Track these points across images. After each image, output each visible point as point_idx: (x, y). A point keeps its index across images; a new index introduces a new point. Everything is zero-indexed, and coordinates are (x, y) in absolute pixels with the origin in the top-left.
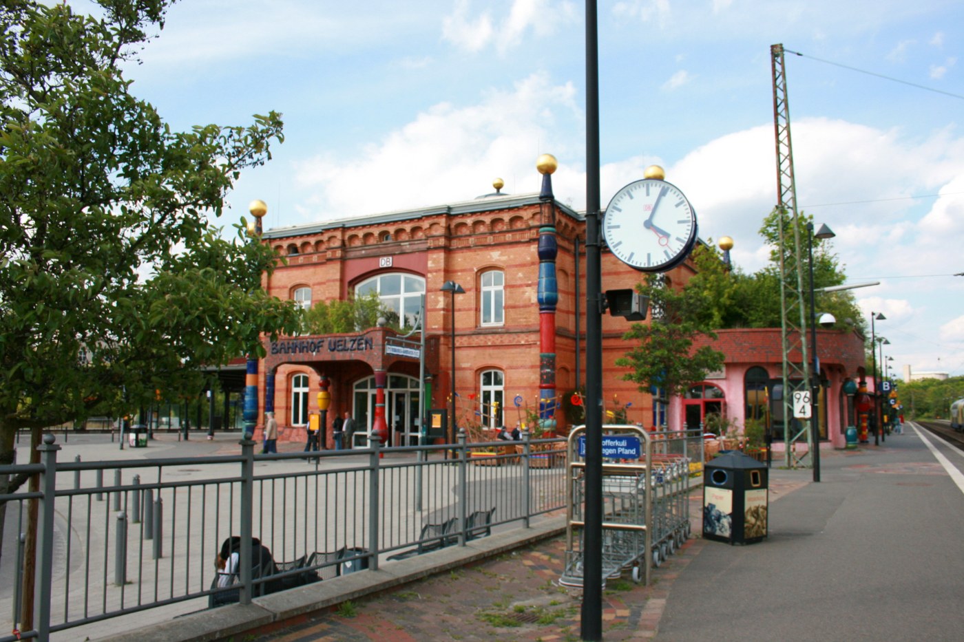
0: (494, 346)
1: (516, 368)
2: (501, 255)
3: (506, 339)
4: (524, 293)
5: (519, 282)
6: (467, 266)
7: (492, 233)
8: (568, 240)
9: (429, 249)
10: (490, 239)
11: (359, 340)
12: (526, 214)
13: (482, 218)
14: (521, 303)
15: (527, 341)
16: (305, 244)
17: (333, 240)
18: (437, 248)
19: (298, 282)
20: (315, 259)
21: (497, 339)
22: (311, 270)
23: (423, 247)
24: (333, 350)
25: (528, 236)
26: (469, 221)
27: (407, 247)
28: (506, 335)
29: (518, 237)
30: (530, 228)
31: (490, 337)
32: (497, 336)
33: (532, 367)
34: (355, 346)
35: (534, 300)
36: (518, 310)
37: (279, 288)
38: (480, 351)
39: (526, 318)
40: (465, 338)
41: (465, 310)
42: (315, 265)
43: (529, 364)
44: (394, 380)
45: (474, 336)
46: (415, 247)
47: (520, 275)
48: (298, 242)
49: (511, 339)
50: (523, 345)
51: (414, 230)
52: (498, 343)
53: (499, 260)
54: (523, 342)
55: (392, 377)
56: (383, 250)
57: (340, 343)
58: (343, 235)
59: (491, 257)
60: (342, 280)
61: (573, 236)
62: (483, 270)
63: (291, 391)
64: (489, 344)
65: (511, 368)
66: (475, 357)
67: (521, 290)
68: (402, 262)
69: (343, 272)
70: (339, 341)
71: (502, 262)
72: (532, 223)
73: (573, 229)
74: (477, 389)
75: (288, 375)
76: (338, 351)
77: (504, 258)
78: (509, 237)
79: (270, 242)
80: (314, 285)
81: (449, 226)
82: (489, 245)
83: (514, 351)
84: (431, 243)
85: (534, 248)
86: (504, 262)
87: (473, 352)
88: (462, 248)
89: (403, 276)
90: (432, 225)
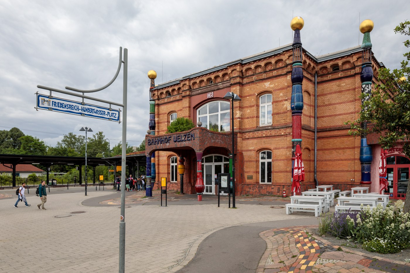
0: (267, 137)
1: (279, 149)
2: (271, 84)
3: (273, 133)
4: (283, 105)
5: (280, 99)
6: (252, 93)
7: (265, 72)
8: (311, 74)
9: (231, 85)
10: (264, 76)
11: (188, 135)
12: (284, 57)
13: (259, 64)
14: (282, 111)
15: (285, 133)
16: (173, 90)
17: (185, 86)
18: (235, 84)
19: (171, 110)
20: (178, 97)
21: (268, 133)
22: (176, 104)
23: (228, 84)
25: (285, 71)
26: (253, 66)
27: (221, 86)
28: (273, 130)
29: (280, 72)
30: (287, 66)
31: (264, 132)
32: (268, 131)
33: (287, 148)
34: (186, 139)
35: (289, 108)
36: (280, 115)
37: (163, 114)
38: (259, 140)
39: (284, 119)
40: (251, 133)
41: (251, 118)
42: (178, 100)
43: (286, 146)
44: (216, 158)
45: (255, 132)
46: (225, 85)
47: (281, 94)
48: (170, 90)
49: (276, 132)
50: (282, 135)
51: (224, 75)
52: (269, 135)
53: (269, 87)
54: (283, 134)
55: (215, 156)
56: (209, 89)
58: (189, 83)
59: (265, 86)
60: (189, 107)
61: (314, 72)
62: (260, 94)
63: (170, 165)
64: (264, 136)
65: (276, 149)
66: (256, 144)
67: (282, 103)
68: (218, 94)
69: (190, 103)
71: (271, 88)
72: (288, 62)
73: (314, 68)
74: (257, 161)
75: (168, 157)
76: (178, 142)
77: (272, 86)
78: (275, 73)
79: (158, 91)
80: (178, 111)
81: (242, 70)
82: (264, 79)
83: (277, 139)
84: (232, 82)
85: (289, 77)
86: (272, 88)
87: (255, 141)
88: (249, 83)
89: (219, 102)
90: (232, 71)
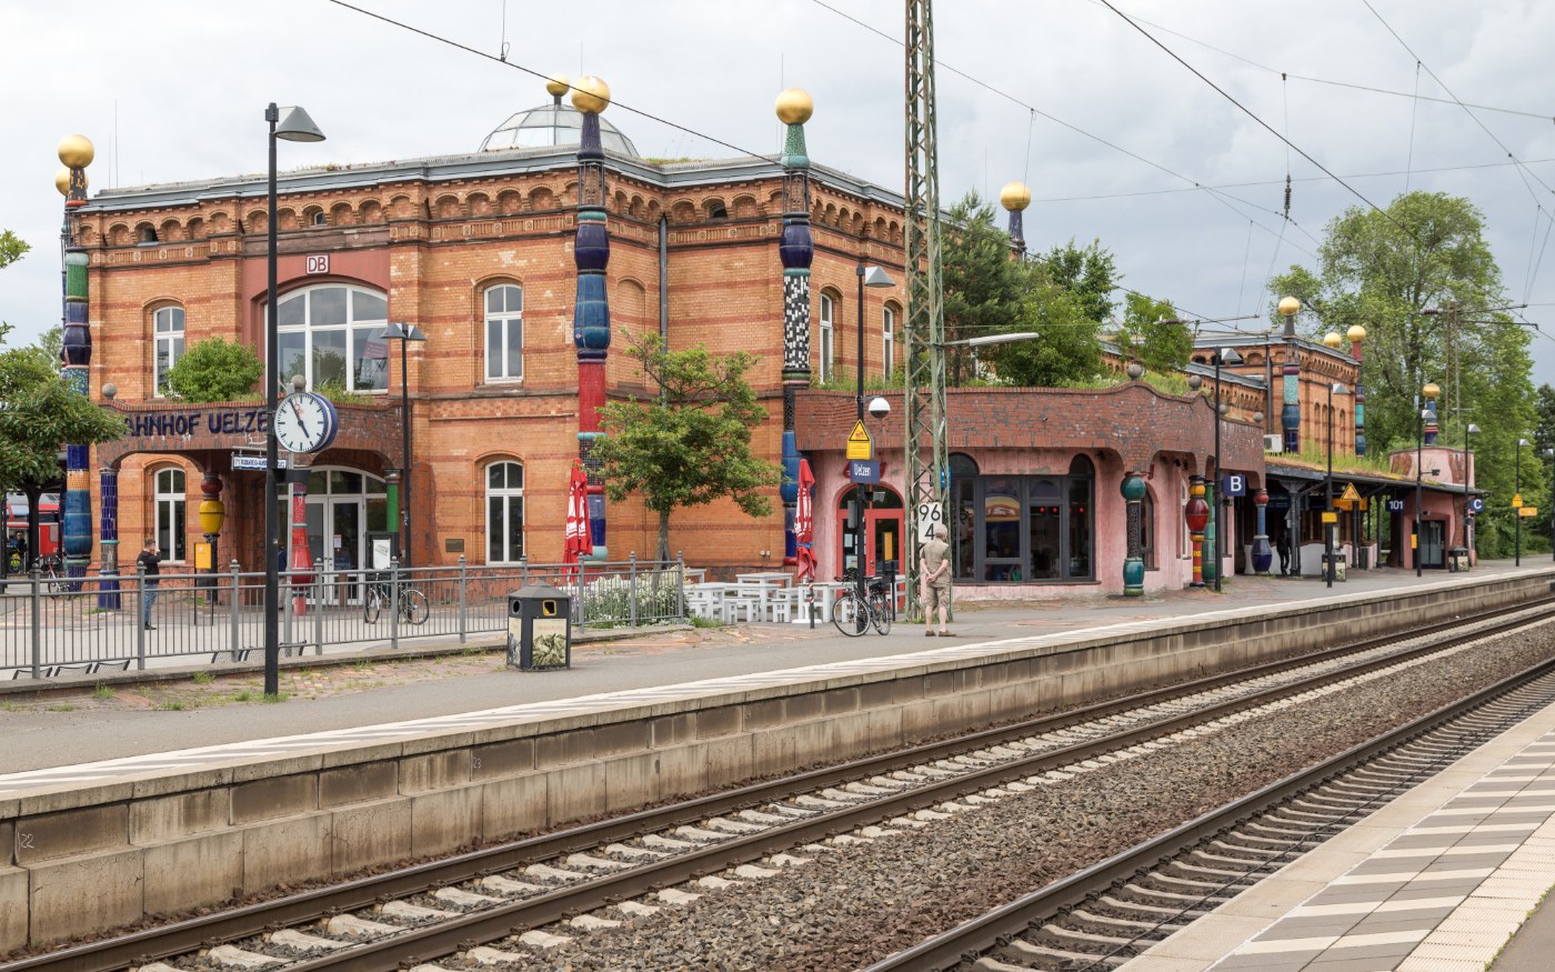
0: (507, 419)
1: (543, 457)
2: (516, 257)
3: (526, 408)
4: (555, 325)
5: (546, 307)
6: (459, 275)
7: (500, 218)
8: (641, 225)
9: (391, 244)
10: (496, 229)
11: (262, 413)
12: (558, 186)
13: (482, 189)
14: (551, 345)
15: (560, 410)
16: (170, 225)
17: (220, 220)
18: (405, 243)
19: (160, 295)
20: (189, 252)
21: (511, 408)
22: (180, 276)
23: (382, 239)
24: (216, 431)
25: (561, 223)
26: (462, 194)
27: (354, 238)
28: (525, 400)
29: (545, 225)
30: (563, 211)
31: (499, 403)
32: (511, 400)
33: (567, 456)
35: (570, 340)
36: (545, 356)
37: (123, 305)
38: (483, 427)
39: (558, 370)
40: (457, 405)
41: (456, 354)
42: (190, 264)
43: (562, 450)
44: (338, 479)
45: (472, 402)
46: (369, 238)
47: (549, 294)
48: (157, 221)
49: (535, 407)
50: (553, 418)
51: (366, 207)
52: (512, 413)
53: (513, 267)
54: (553, 413)
55: (333, 473)
56: (312, 241)
57: (229, 419)
58: (239, 213)
59: (500, 261)
60: (238, 296)
61: (654, 218)
62: (487, 283)
63: (153, 500)
64: (499, 415)
65: (534, 457)
66: (474, 438)
67: (551, 320)
68: (342, 263)
69: (240, 280)
70: (225, 416)
71: (518, 269)
72: (566, 202)
74: (479, 494)
75: (146, 469)
76: (225, 432)
77: (522, 263)
78: (528, 226)
79: (102, 219)
80: (189, 302)
81: (427, 201)
82: (497, 239)
83: (538, 427)
84: (395, 233)
85: (569, 247)
86: (522, 269)
87: (471, 430)
88: (450, 243)
89: (350, 291)
90: (395, 200)
